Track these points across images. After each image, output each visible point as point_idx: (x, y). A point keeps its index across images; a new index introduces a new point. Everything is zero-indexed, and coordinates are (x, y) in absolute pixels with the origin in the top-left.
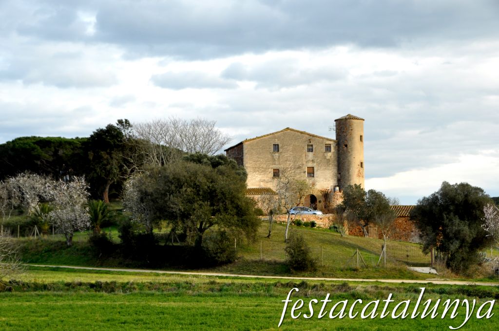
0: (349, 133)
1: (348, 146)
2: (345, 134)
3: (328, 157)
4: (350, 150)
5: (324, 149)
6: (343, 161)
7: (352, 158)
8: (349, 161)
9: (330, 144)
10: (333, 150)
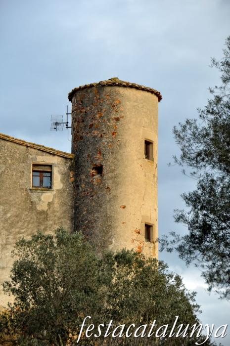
0: (108, 128)
1: (104, 171)
2: (96, 133)
3: (42, 206)
4: (109, 183)
5: (30, 180)
6: (90, 217)
7: (118, 206)
8: (107, 218)
9: (51, 166)
10: (58, 182)
